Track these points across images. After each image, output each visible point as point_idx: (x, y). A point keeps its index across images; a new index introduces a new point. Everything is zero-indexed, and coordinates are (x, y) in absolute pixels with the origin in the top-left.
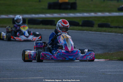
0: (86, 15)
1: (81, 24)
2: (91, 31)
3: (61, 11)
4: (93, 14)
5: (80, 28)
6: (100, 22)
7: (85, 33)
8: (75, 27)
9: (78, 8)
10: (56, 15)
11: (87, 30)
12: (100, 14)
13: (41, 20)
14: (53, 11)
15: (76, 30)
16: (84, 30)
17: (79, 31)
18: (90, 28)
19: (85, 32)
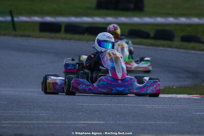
0: (160, 20)
1: (152, 35)
2: (170, 47)
3: (118, 12)
4: (171, 20)
5: (152, 41)
6: (184, 34)
7: (161, 50)
8: (144, 41)
10: (110, 19)
11: (163, 46)
12: (183, 20)
13: (86, 26)
15: (146, 45)
16: (158, 46)
17: (150, 47)
18: (169, 42)
19: (161, 48)
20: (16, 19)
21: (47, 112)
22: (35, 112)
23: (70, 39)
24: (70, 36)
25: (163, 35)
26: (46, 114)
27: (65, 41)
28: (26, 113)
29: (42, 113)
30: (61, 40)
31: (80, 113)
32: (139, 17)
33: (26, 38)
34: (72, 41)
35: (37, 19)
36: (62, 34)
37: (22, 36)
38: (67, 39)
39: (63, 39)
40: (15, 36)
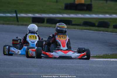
0: (101, 16)
2: (107, 31)
3: (77, 11)
4: (108, 16)
5: (97, 28)
7: (102, 33)
8: (92, 28)
9: (93, 10)
10: (72, 16)
11: (103, 31)
12: (114, 16)
13: (59, 19)
14: (70, 11)
15: (93, 31)
16: (100, 31)
17: (95, 32)
18: (106, 29)
19: (102, 32)
20: (18, 15)
21: (36, 69)
22: (29, 69)
23: (50, 27)
24: (50, 25)
25: (103, 24)
26: (35, 70)
27: (46, 28)
28: (23, 69)
29: (33, 69)
30: (45, 28)
31: (55, 69)
32: (89, 14)
33: (24, 26)
34: (51, 28)
35: (31, 15)
36: (45, 24)
37: (22, 25)
38: (48, 27)
39: (46, 27)
40: (18, 25)
